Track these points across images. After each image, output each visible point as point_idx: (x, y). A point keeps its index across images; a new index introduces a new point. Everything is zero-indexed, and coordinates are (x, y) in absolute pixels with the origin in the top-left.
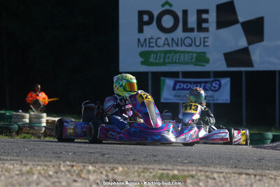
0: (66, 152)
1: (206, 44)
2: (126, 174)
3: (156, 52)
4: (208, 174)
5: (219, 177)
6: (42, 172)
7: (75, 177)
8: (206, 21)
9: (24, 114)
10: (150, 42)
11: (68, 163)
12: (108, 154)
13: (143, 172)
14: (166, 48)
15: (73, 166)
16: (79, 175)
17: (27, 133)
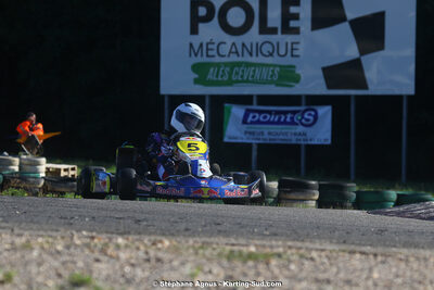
0: (80, 216)
1: (295, 53)
2: (176, 250)
3: (218, 65)
4: (302, 251)
5: (320, 256)
6: (46, 246)
7: (97, 255)
8: (296, 17)
9: (10, 158)
10: (207, 49)
11: (84, 233)
12: (145, 220)
13: (202, 247)
14: (234, 58)
15: (93, 238)
16: (103, 251)
17: (18, 188)
